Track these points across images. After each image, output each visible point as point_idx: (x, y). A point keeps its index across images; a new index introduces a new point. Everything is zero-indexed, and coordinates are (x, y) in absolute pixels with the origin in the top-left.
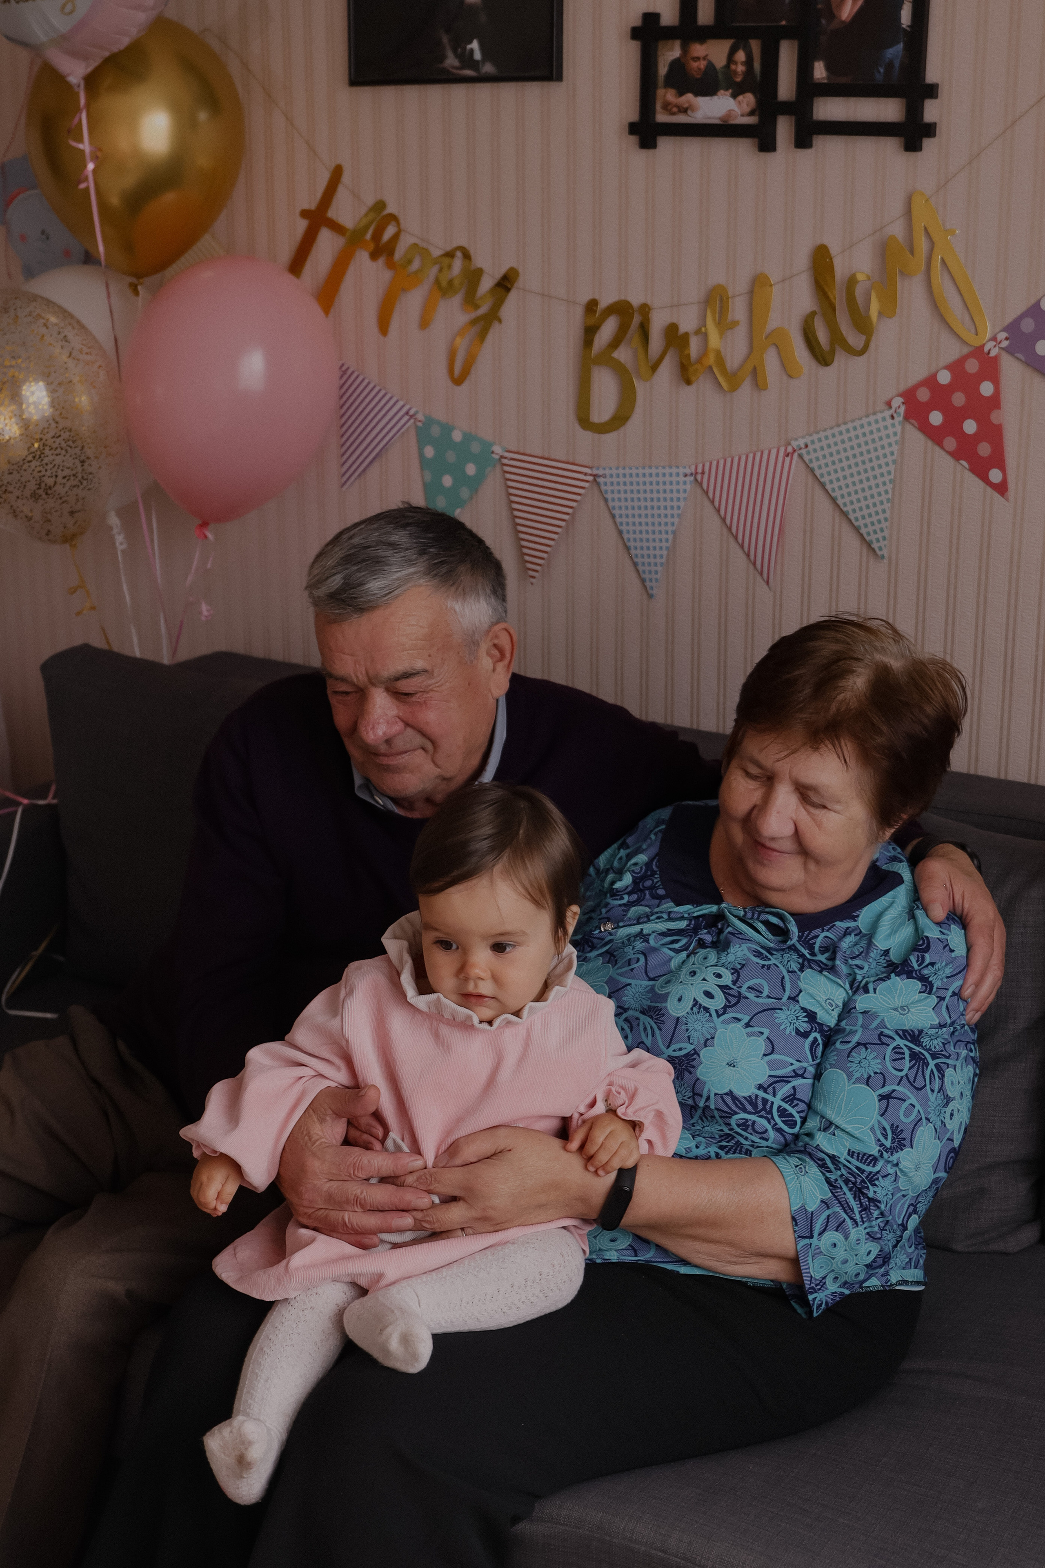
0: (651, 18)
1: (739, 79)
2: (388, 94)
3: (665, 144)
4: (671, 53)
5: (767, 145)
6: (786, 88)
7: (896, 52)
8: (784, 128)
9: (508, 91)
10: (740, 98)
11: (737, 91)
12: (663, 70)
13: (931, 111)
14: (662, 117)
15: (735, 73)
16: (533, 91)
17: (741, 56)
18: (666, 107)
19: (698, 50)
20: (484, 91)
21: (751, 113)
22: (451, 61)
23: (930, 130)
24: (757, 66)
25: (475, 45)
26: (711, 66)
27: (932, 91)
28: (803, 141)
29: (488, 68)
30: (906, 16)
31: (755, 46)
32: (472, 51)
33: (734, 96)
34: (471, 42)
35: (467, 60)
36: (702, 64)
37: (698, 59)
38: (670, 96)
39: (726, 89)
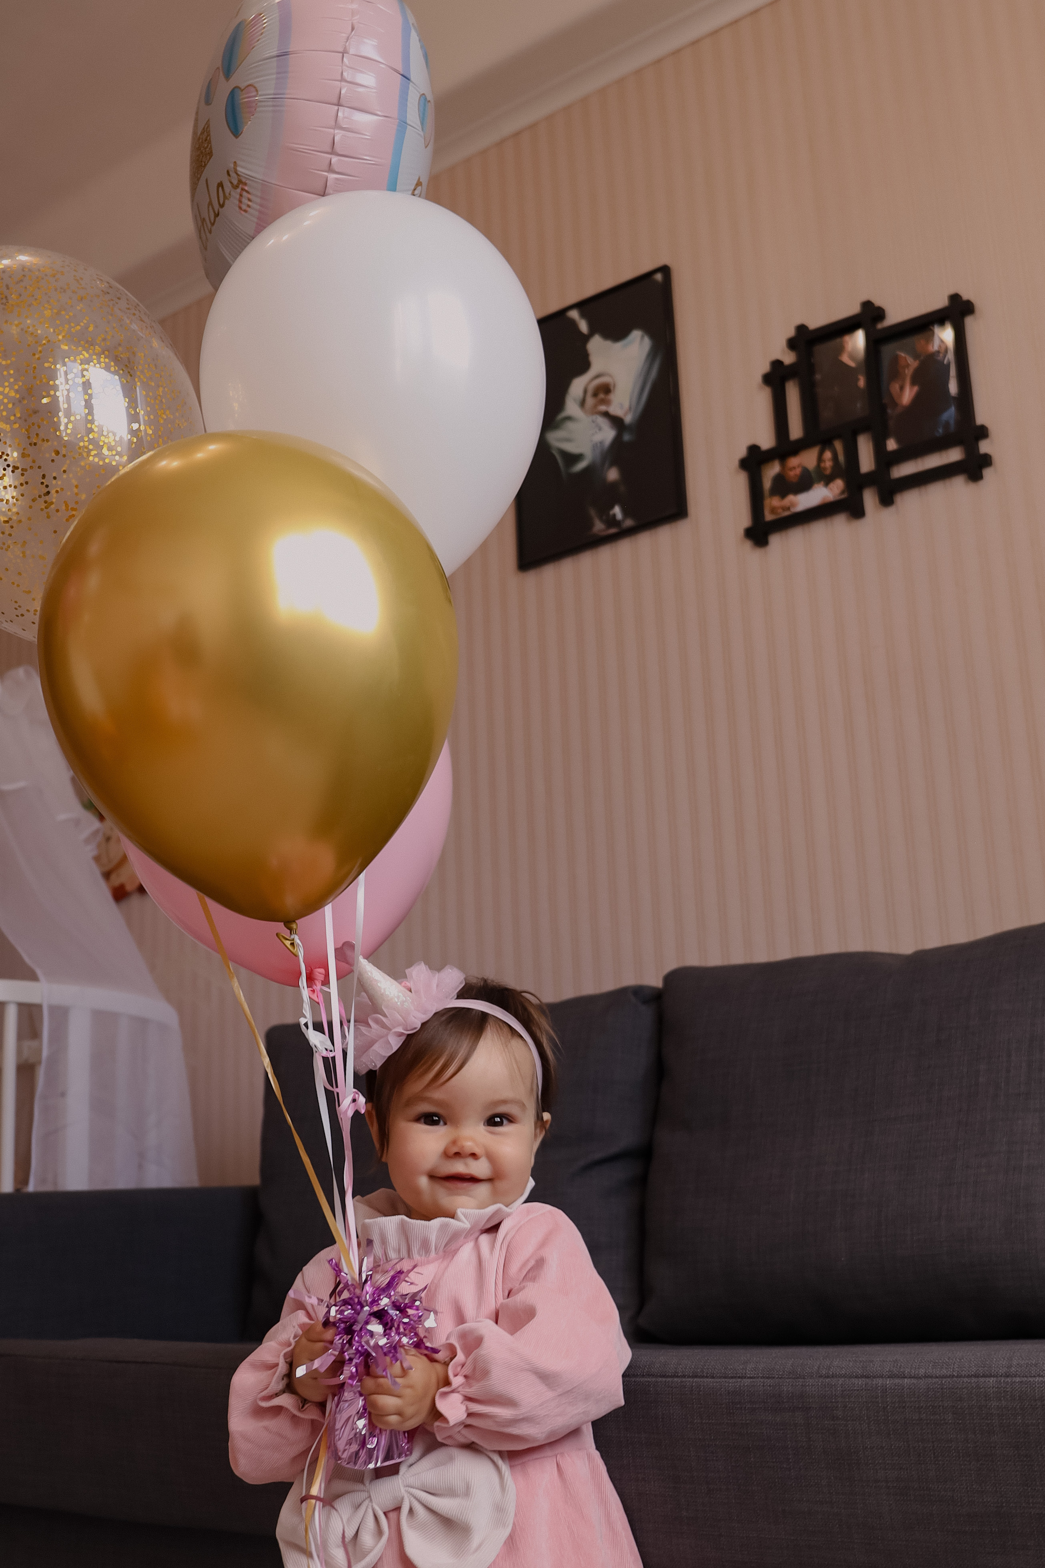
0: (753, 449)
1: (828, 472)
2: (549, 573)
3: (776, 541)
4: (772, 470)
5: (856, 511)
6: (866, 462)
7: (950, 414)
8: (870, 498)
9: (645, 541)
10: (831, 485)
11: (828, 480)
12: (767, 484)
13: (984, 447)
14: (769, 517)
15: (825, 469)
16: (664, 534)
17: (828, 455)
18: (773, 510)
19: (794, 462)
20: (625, 547)
21: (843, 492)
22: (599, 526)
23: (986, 461)
24: (841, 458)
25: (617, 511)
26: (805, 471)
27: (983, 432)
28: (887, 500)
29: (629, 523)
30: (953, 388)
31: (838, 445)
32: (614, 515)
33: (827, 484)
34: (612, 507)
35: (612, 522)
36: (798, 471)
37: (794, 468)
38: (775, 502)
39: (819, 481)
